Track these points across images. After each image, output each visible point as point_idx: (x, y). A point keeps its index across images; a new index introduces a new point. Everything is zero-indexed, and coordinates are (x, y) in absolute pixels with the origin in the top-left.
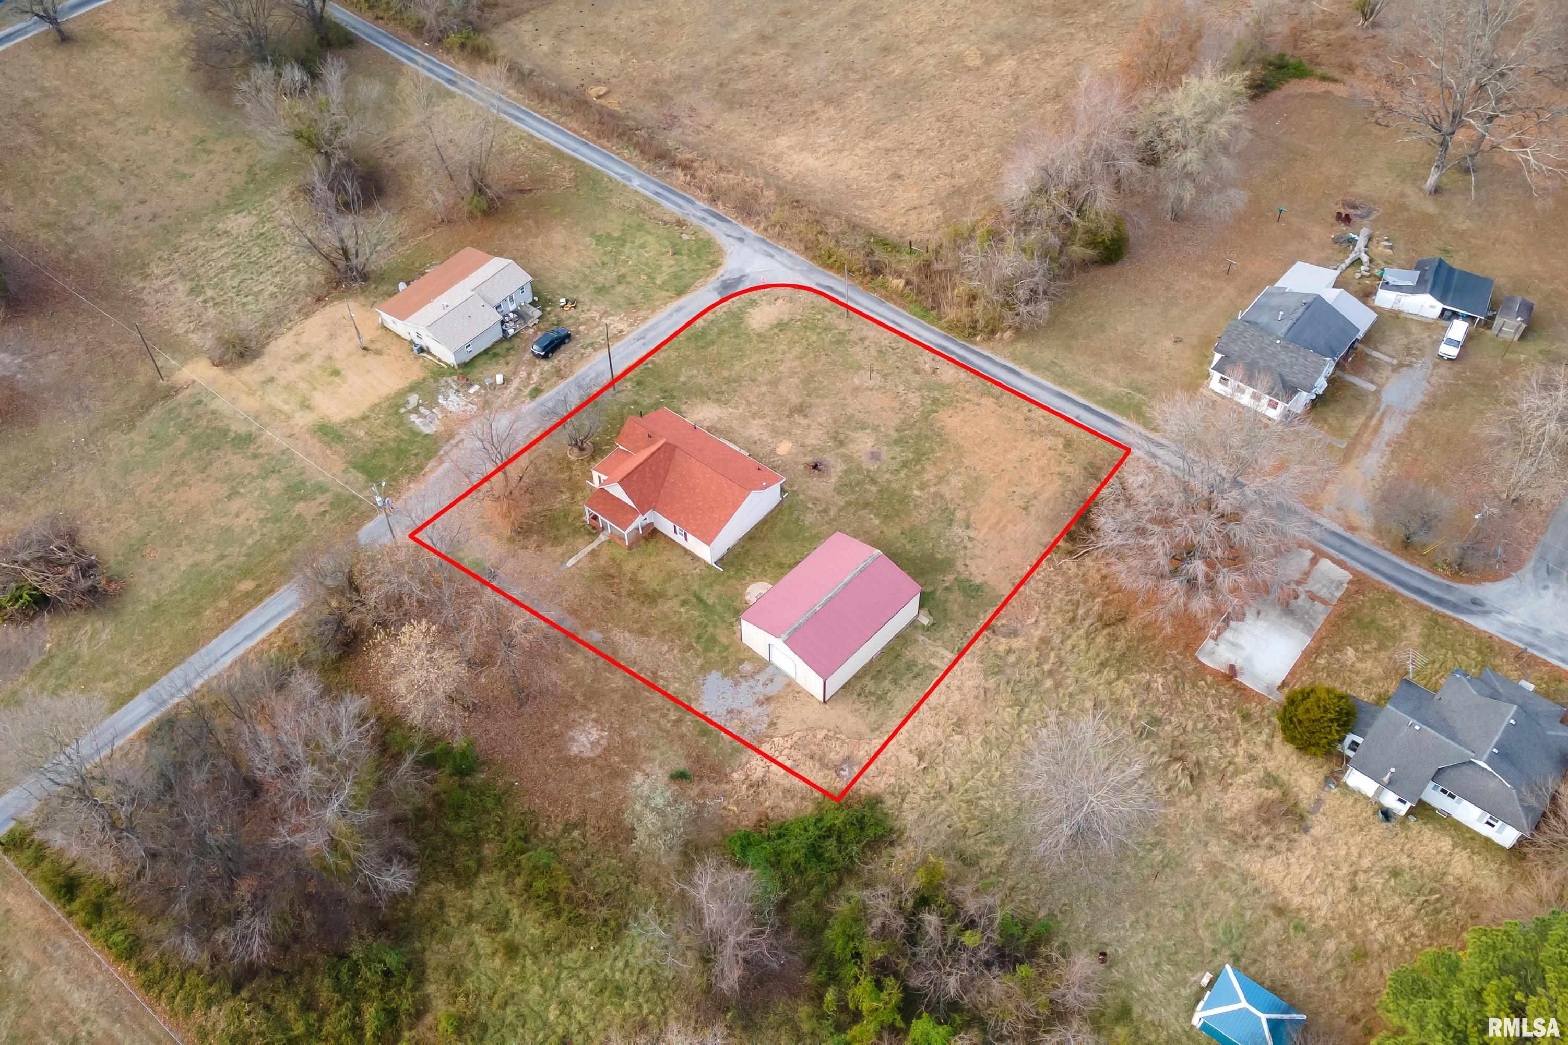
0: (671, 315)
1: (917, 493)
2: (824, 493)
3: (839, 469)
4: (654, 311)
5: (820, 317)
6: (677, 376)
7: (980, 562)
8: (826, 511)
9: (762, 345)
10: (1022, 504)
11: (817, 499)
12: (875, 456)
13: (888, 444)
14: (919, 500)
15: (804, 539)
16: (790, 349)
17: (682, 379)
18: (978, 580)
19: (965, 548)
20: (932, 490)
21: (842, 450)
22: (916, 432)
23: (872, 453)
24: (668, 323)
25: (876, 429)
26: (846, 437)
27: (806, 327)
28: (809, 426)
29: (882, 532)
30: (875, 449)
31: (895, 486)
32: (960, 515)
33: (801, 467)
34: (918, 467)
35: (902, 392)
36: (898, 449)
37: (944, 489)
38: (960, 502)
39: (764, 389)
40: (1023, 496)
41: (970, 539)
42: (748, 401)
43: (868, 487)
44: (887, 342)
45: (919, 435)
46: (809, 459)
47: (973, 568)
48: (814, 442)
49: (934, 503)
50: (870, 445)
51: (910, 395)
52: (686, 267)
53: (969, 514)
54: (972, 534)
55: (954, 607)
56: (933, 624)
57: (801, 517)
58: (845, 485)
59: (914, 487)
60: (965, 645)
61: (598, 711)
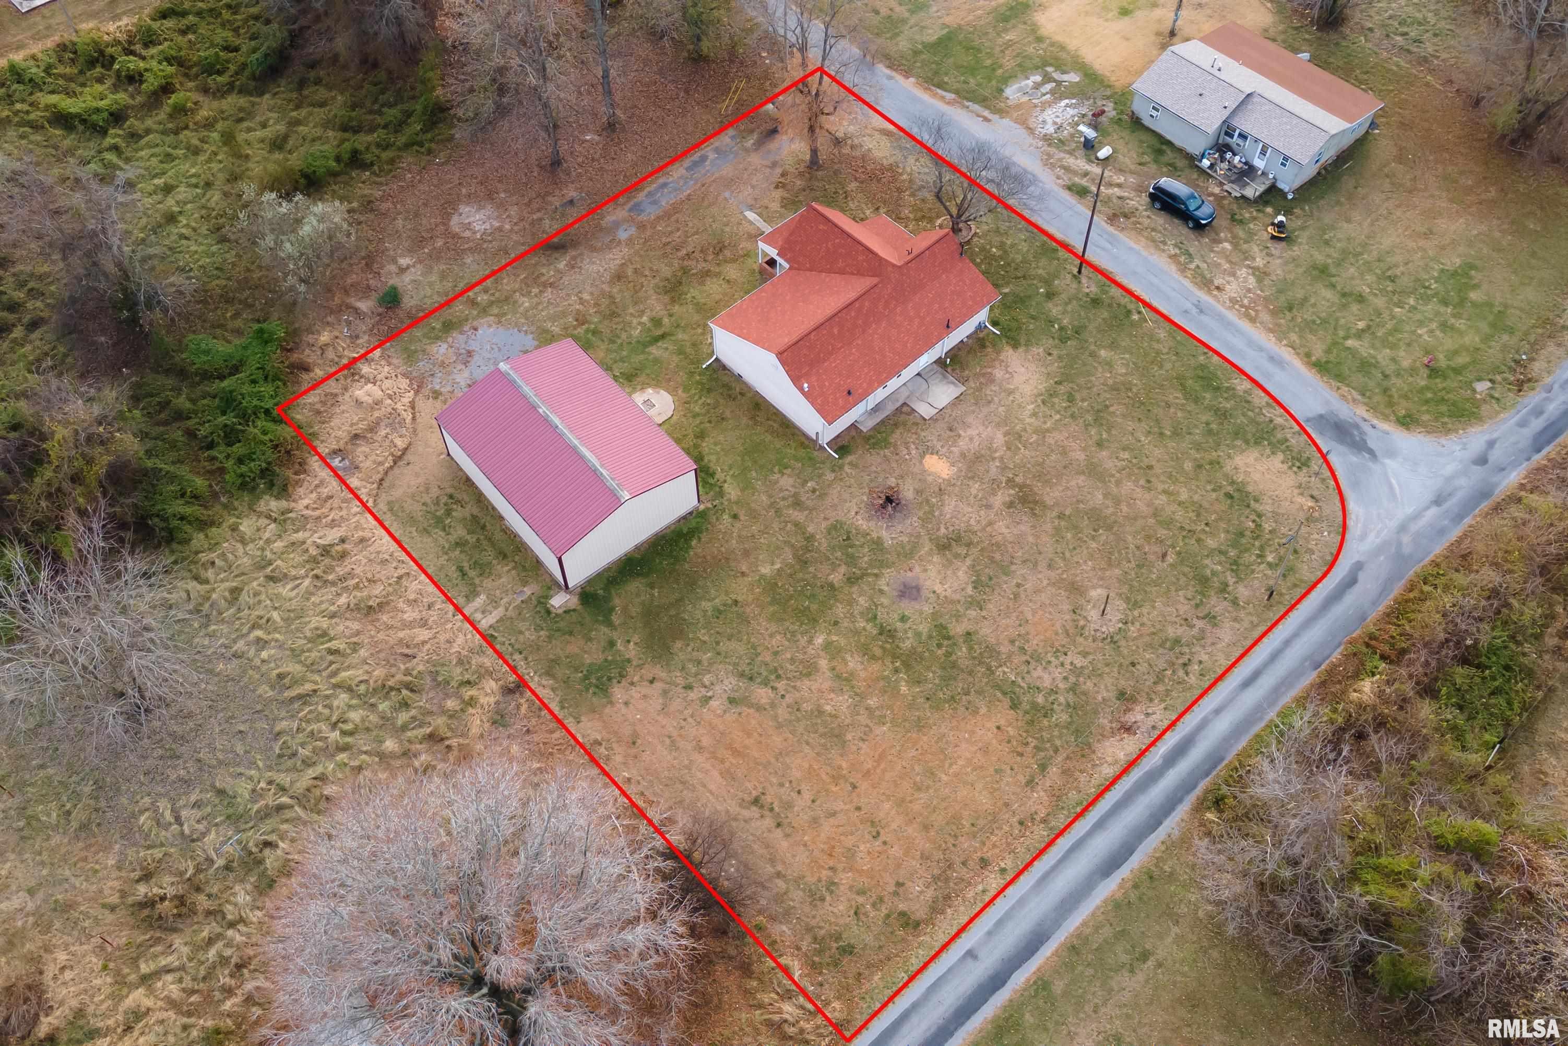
0: (1261, 349)
1: (820, 640)
2: (834, 507)
3: (884, 534)
4: (1271, 331)
5: (1270, 559)
6: (1113, 346)
7: (656, 703)
8: (797, 504)
9: (1188, 466)
10: (768, 799)
11: (822, 496)
12: (909, 591)
13: (935, 615)
14: (803, 641)
15: (745, 470)
16: (1181, 504)
17: (1103, 353)
18: (618, 692)
19: (689, 687)
20: (823, 663)
21: (927, 547)
22: (964, 663)
23: (918, 589)
24: (1238, 344)
25: (974, 603)
26: (957, 556)
27: (1241, 534)
28: (989, 507)
29: (743, 574)
30: (925, 593)
31: (840, 610)
32: (762, 694)
33: (892, 482)
34: (878, 652)
35: (1068, 660)
36: (924, 628)
37: (823, 681)
38: (789, 699)
39: (1079, 456)
40: (788, 806)
41: (706, 700)
42: (1048, 431)
43: (843, 569)
44: (1204, 657)
45: (954, 665)
46: (908, 492)
47: (645, 689)
48: (948, 509)
49: (792, 660)
50: (938, 588)
51: (1058, 673)
52: (1394, 380)
53: (759, 708)
54: (714, 703)
55: (573, 649)
56: (548, 612)
57: (788, 471)
58: (848, 538)
59: (835, 638)
60: (498, 647)
61: (511, 230)
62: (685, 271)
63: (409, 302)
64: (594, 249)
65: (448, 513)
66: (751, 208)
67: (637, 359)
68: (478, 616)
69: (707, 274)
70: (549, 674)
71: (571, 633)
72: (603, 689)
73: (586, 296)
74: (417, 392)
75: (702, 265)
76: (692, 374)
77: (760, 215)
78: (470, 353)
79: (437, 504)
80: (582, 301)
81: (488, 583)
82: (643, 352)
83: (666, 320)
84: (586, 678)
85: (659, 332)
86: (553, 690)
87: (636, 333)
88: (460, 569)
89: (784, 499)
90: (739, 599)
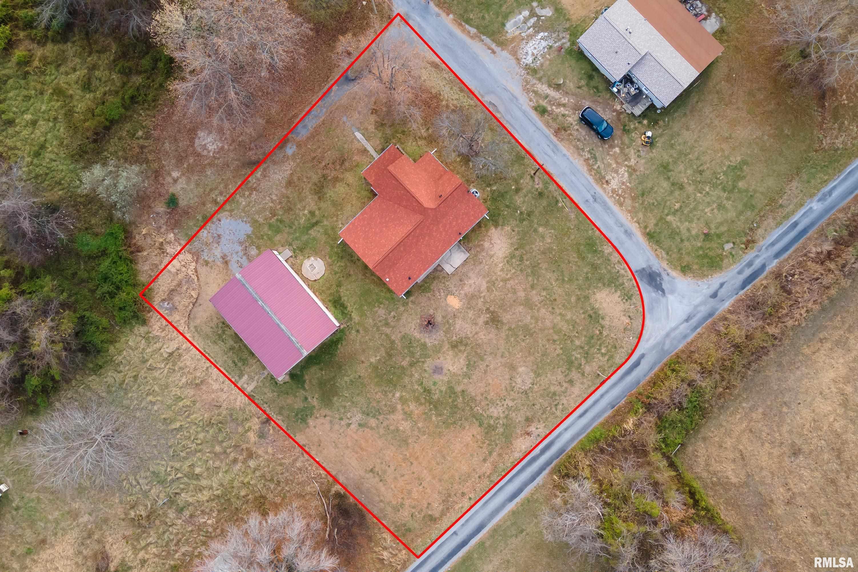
0: (622, 225)
1: (398, 395)
2: (404, 326)
3: (427, 340)
4: (630, 212)
5: (603, 351)
6: (546, 225)
7: (327, 426)
8: (387, 324)
9: (573, 299)
10: (377, 469)
11: (399, 320)
12: (438, 370)
13: (449, 382)
14: (390, 395)
15: (361, 306)
16: (567, 321)
17: (541, 229)
18: (311, 422)
19: (341, 419)
20: (399, 407)
21: (447, 346)
22: (460, 406)
23: (442, 369)
24: (611, 222)
25: (466, 375)
26: (460, 351)
27: (592, 337)
28: (476, 324)
29: (363, 362)
30: (445, 371)
31: (406, 380)
32: (373, 422)
33: (431, 312)
34: (423, 401)
35: (505, 403)
36: (444, 389)
37: (398, 416)
38: (385, 424)
39: (522, 294)
40: (385, 472)
41: (349, 425)
42: (509, 280)
43: (408, 359)
44: (565, 402)
45: (456, 406)
46: (439, 319)
47: (321, 420)
48: (457, 326)
49: (386, 405)
50: (451, 368)
51: (500, 409)
52: (686, 243)
53: (372, 428)
54: (352, 426)
55: (289, 401)
56: (276, 383)
57: (382, 306)
58: (411, 343)
59: (404, 394)
60: (256, 401)
61: (229, 150)
62: (324, 177)
63: (183, 203)
64: (275, 163)
65: (224, 332)
66: (359, 130)
67: (305, 238)
68: (245, 386)
69: (336, 180)
70: (280, 413)
71: (287, 394)
72: (304, 420)
73: (274, 198)
74: (197, 262)
75: (333, 174)
76: (332, 247)
77: (363, 135)
78: (219, 236)
79: (217, 327)
80: (272, 201)
81: (247, 369)
82: (307, 234)
83: (317, 213)
84: (297, 415)
85: (314, 221)
86: (283, 421)
87: (302, 221)
88: (234, 362)
89: (380, 321)
90: (361, 375)
